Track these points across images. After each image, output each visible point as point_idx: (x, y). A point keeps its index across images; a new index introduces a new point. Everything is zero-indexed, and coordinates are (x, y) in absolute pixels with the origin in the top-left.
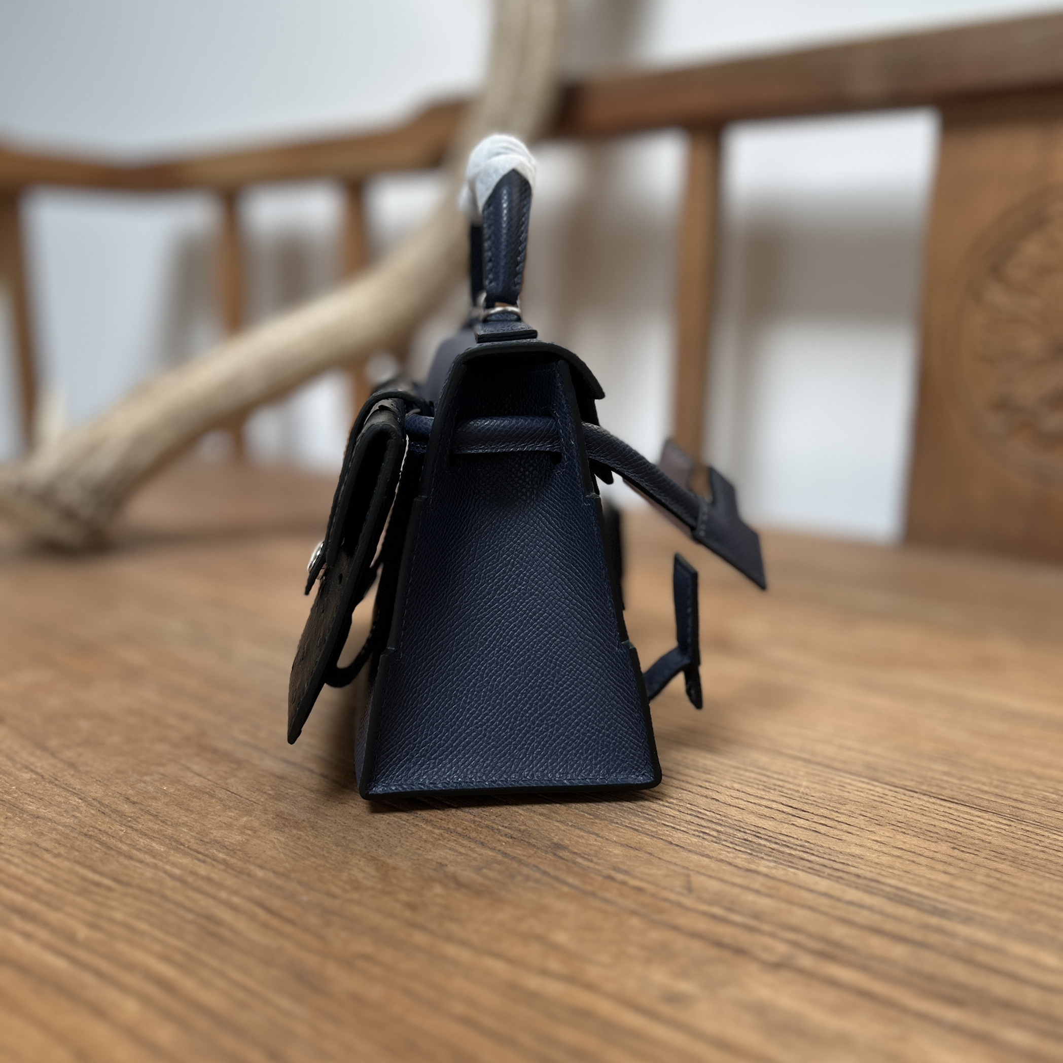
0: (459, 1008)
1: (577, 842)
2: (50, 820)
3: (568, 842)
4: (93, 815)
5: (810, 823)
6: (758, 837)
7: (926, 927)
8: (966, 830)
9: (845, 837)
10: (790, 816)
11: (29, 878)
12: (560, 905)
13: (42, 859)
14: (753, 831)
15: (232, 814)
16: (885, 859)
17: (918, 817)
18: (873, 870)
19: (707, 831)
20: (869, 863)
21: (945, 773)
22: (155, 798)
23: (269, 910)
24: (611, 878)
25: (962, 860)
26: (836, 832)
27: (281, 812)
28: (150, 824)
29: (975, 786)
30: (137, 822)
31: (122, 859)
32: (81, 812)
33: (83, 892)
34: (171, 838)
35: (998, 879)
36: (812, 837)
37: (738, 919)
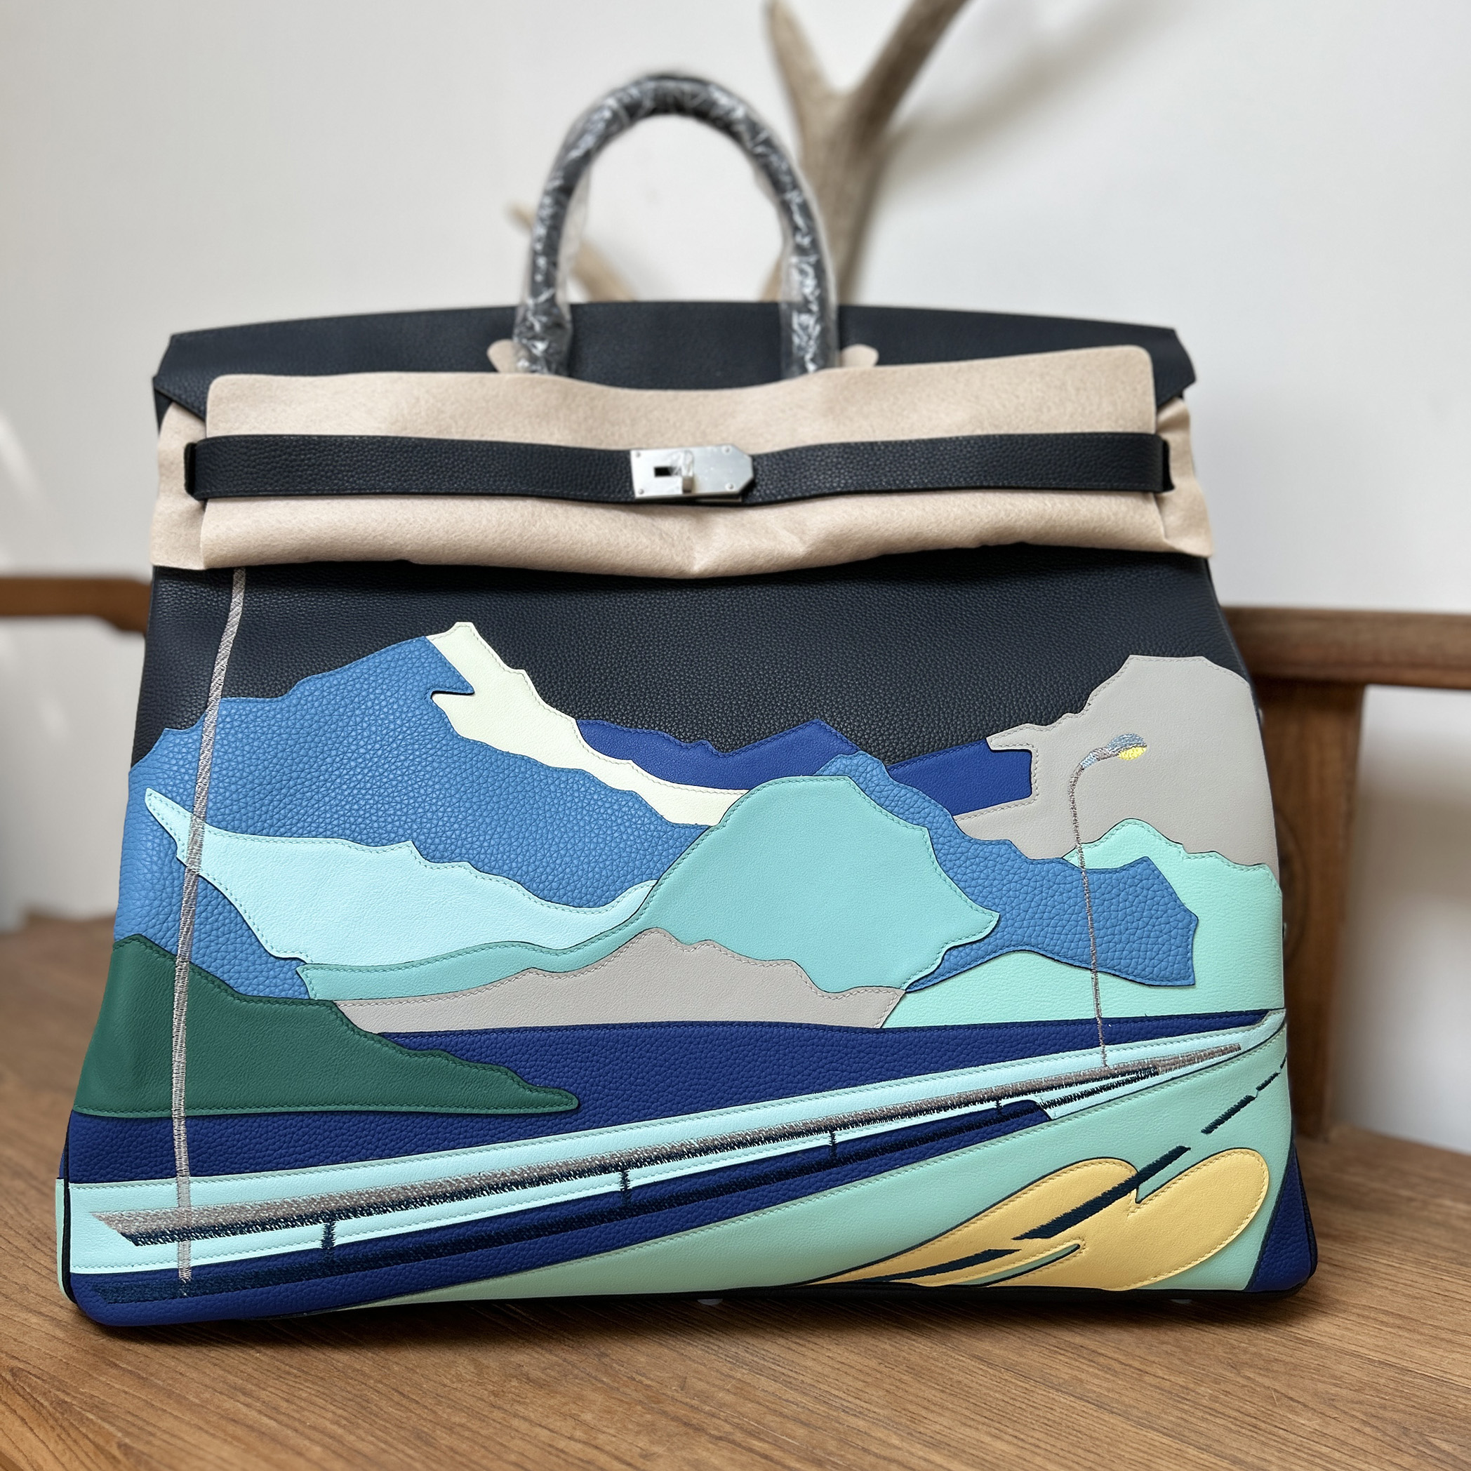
0: (513, 1457)
7: (827, 1417)
12: (593, 1396)
16: (827, 1371)
18: (814, 1377)
24: (634, 1379)
25: (881, 1372)
35: (897, 1387)
37: (707, 1408)
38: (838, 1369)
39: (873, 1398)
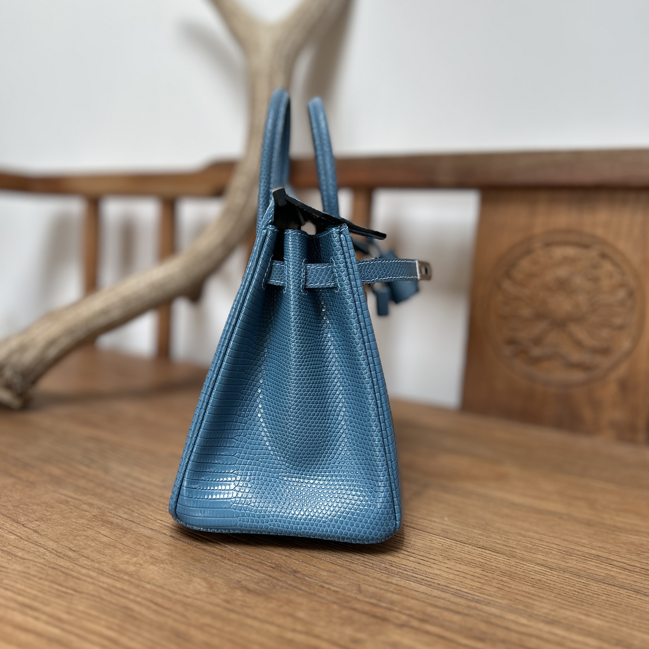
1: (305, 570)
2: (31, 560)
3: (300, 569)
4: (54, 557)
5: (416, 559)
6: (392, 566)
7: (469, 607)
8: (489, 562)
9: (433, 566)
10: (407, 556)
11: (29, 590)
12: (299, 600)
13: (33, 581)
14: (389, 563)
15: (128, 556)
16: (451, 576)
17: (467, 556)
18: (445, 581)
19: (367, 563)
20: (444, 578)
21: (480, 534)
22: (85, 549)
23: (156, 604)
24: (323, 587)
25: (487, 576)
26: (428, 563)
27: (153, 555)
28: (86, 562)
29: (494, 541)
30: (79, 561)
31: (75, 580)
32: (47, 556)
33: (59, 596)
34: (98, 569)
35: (502, 585)
36: (417, 566)
37: (384, 605)
38: (458, 575)
39: (492, 593)
